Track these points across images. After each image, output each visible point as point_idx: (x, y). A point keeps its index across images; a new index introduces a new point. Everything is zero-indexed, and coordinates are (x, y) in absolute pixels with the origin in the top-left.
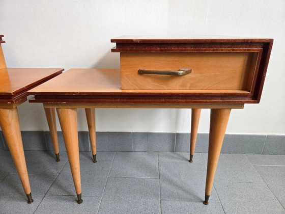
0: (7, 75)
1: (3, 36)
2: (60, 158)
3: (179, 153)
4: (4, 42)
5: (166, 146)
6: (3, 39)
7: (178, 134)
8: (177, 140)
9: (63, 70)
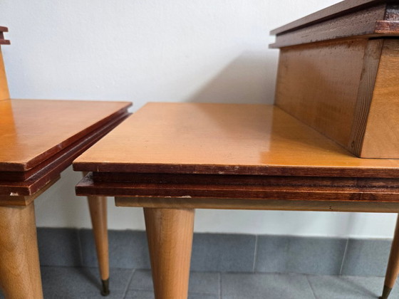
0: (9, 112)
1: (6, 30)
2: (111, 287)
3: (350, 277)
4: (8, 42)
5: (325, 262)
6: (6, 36)
7: (352, 241)
8: (348, 253)
9: (131, 105)
